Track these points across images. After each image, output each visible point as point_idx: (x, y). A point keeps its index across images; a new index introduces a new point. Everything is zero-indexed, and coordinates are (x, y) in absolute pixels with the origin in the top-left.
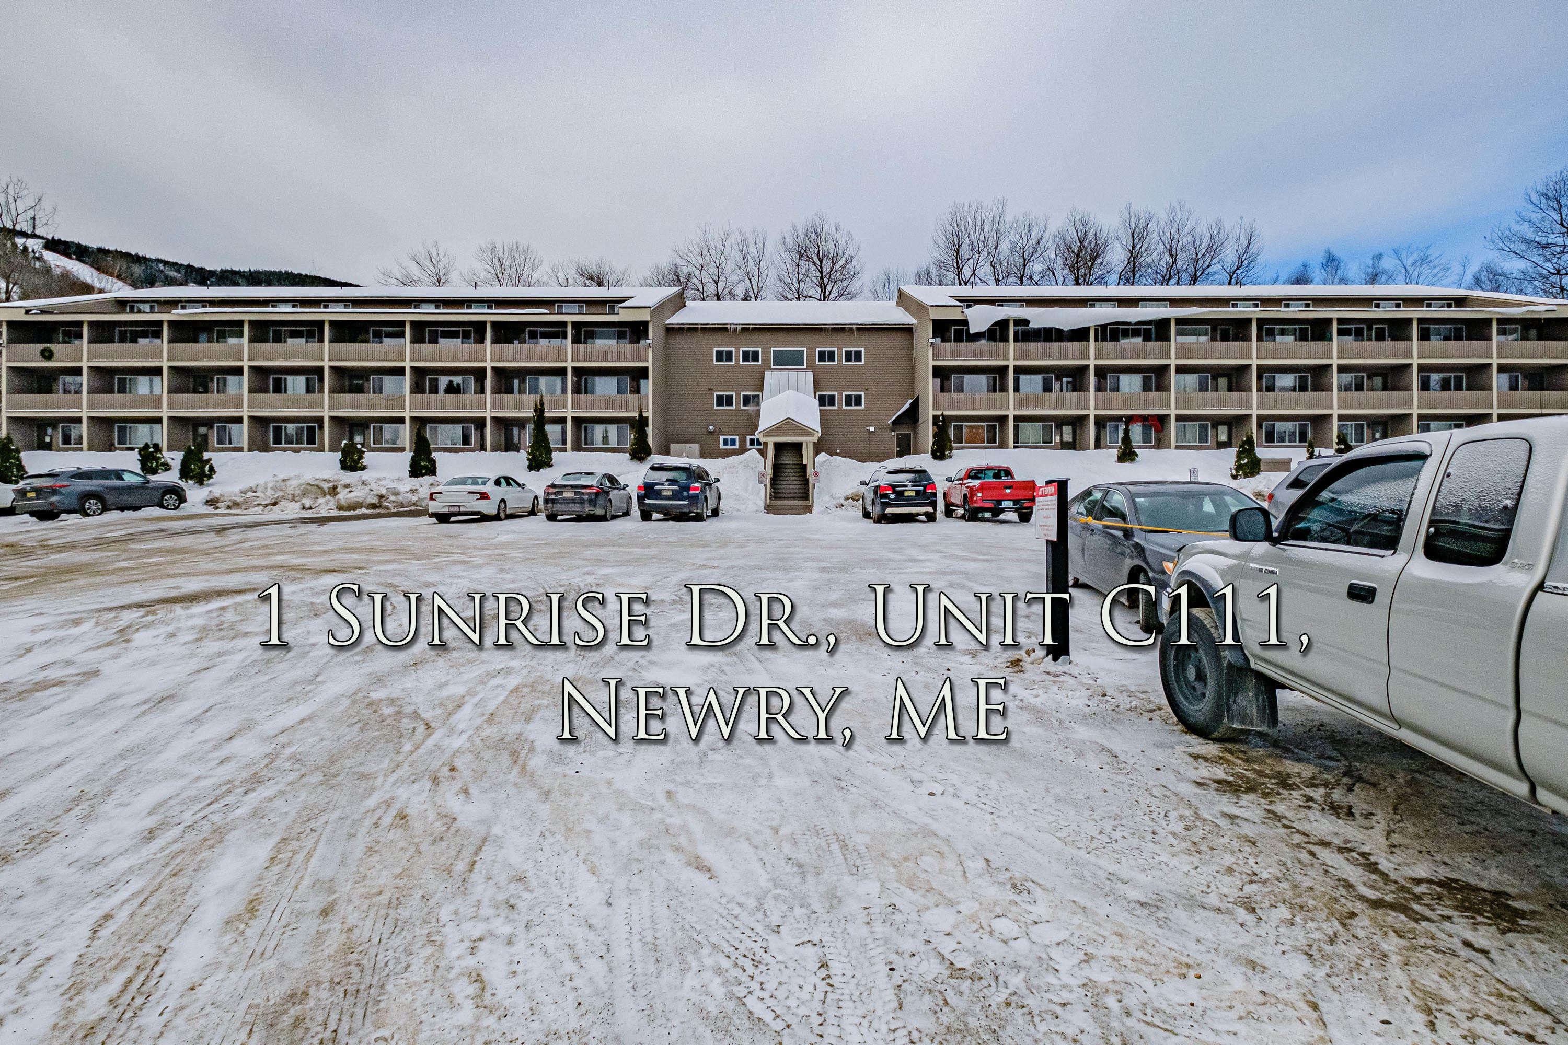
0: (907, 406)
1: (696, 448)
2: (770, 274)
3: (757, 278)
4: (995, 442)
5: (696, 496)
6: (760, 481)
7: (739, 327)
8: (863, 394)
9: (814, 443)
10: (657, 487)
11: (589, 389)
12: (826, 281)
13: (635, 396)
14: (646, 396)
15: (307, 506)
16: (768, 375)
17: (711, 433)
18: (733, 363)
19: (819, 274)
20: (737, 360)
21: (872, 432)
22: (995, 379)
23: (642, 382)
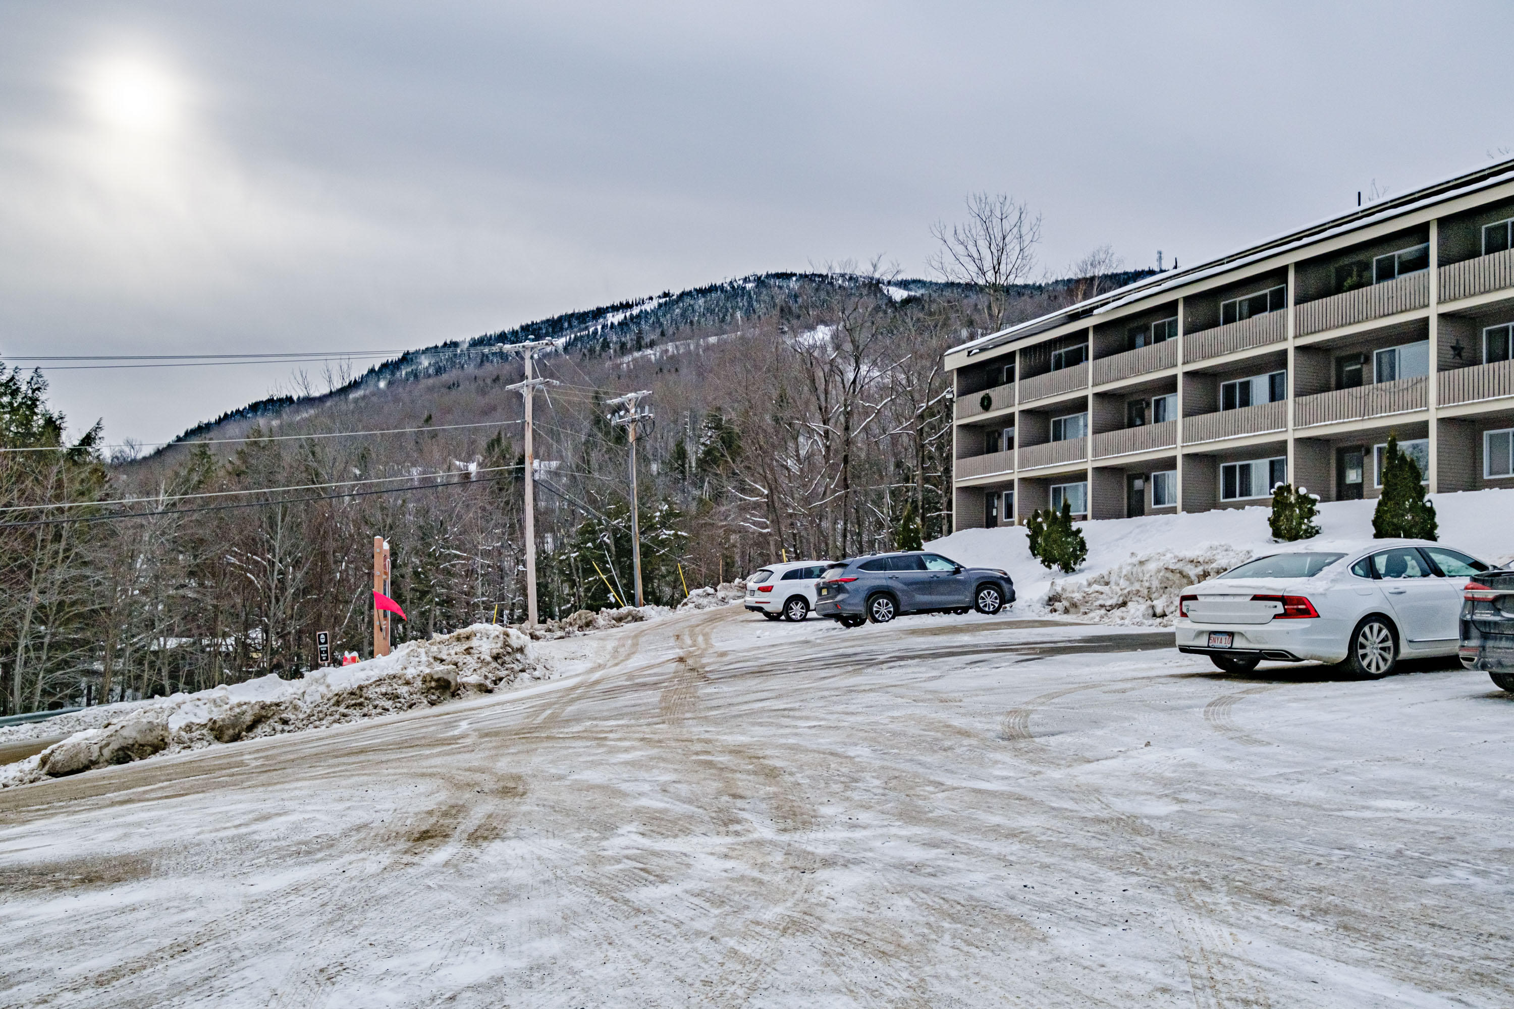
15: (1159, 611)
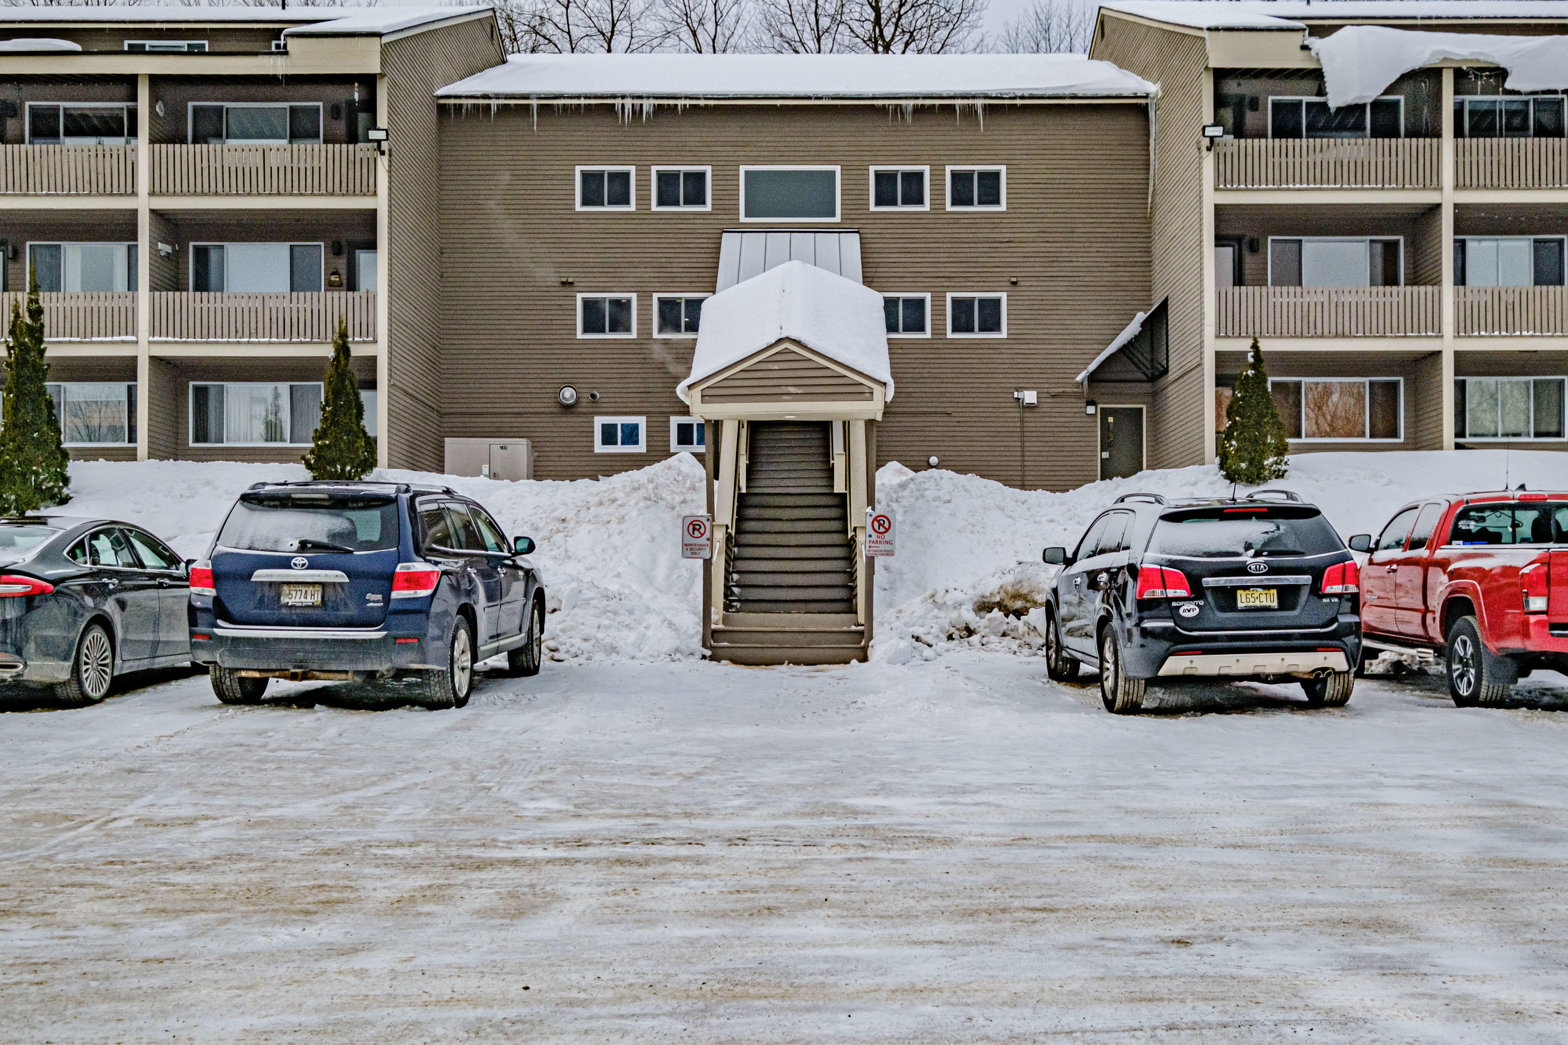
0: (1133, 328)
1: (520, 448)
2: (746, 16)
3: (710, 26)
4: (1395, 434)
5: (421, 609)
6: (689, 550)
7: (647, 104)
8: (1004, 296)
9: (870, 423)
10: (261, 575)
11: (213, 279)
12: (888, 32)
13: (340, 297)
14: (371, 299)
16: (729, 242)
17: (567, 409)
18: (632, 207)
19: (870, 14)
20: (643, 199)
21: (1031, 407)
22: (1390, 249)
23: (363, 257)
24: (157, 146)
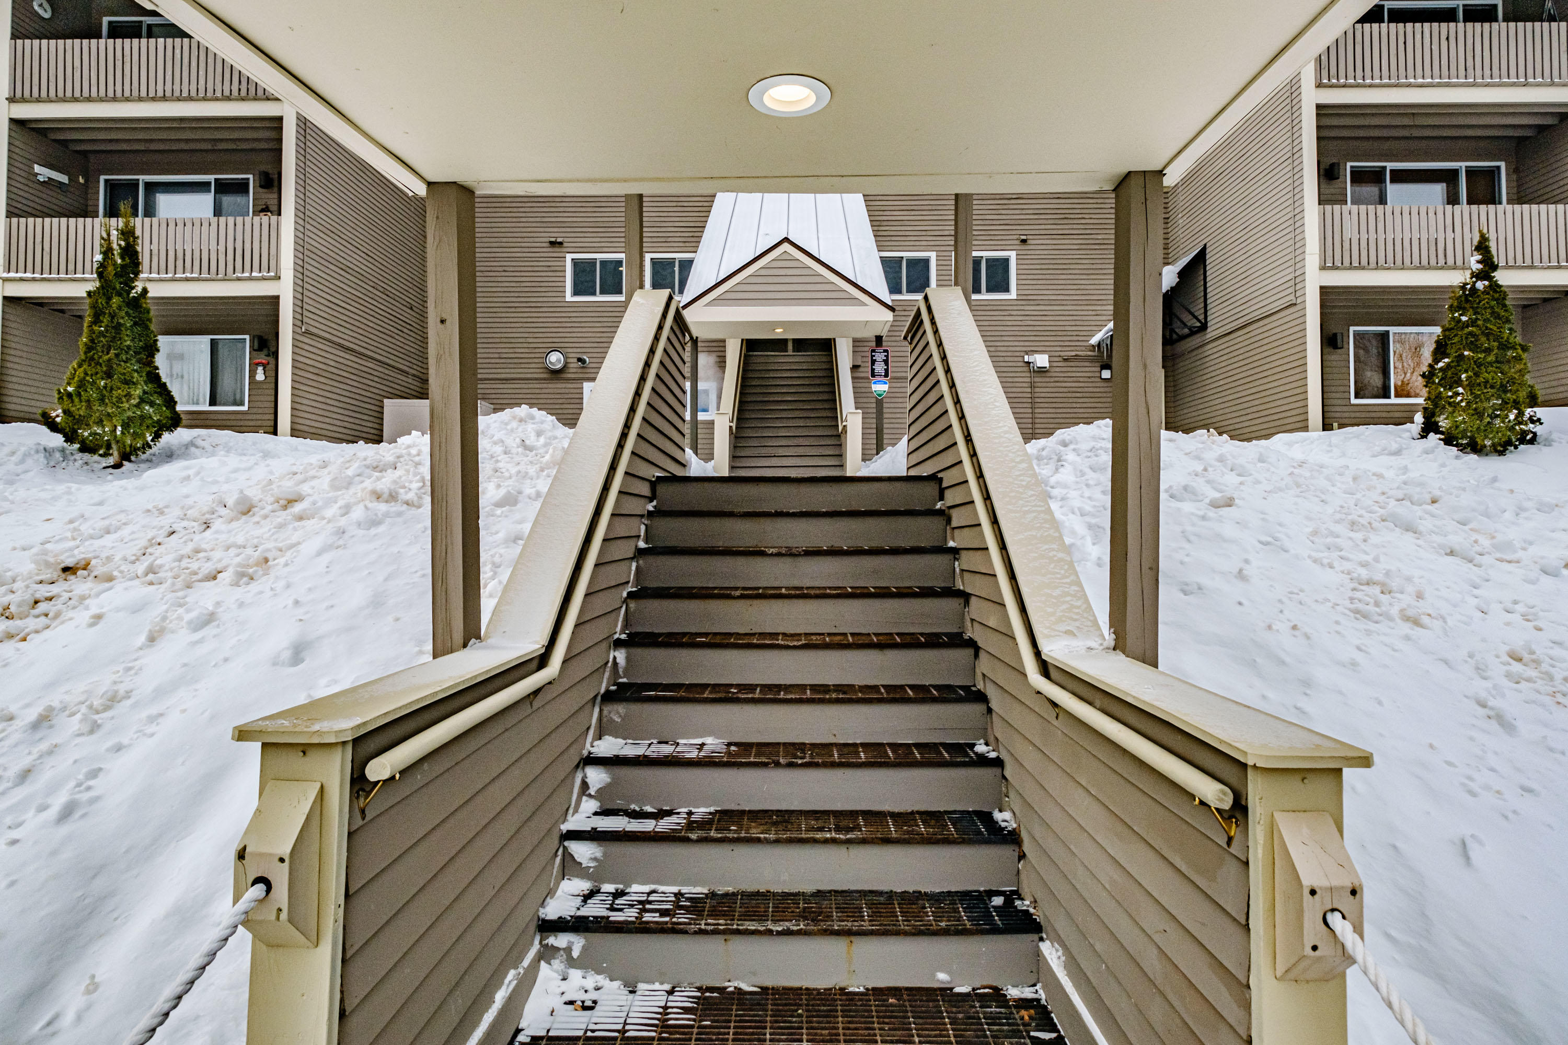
8: (1012, 255)
16: (723, 201)
17: (556, 374)
21: (1042, 371)
24: (19, 42)
